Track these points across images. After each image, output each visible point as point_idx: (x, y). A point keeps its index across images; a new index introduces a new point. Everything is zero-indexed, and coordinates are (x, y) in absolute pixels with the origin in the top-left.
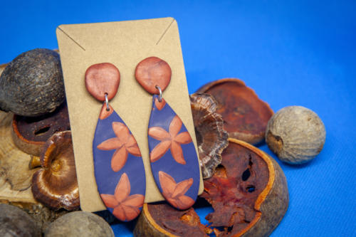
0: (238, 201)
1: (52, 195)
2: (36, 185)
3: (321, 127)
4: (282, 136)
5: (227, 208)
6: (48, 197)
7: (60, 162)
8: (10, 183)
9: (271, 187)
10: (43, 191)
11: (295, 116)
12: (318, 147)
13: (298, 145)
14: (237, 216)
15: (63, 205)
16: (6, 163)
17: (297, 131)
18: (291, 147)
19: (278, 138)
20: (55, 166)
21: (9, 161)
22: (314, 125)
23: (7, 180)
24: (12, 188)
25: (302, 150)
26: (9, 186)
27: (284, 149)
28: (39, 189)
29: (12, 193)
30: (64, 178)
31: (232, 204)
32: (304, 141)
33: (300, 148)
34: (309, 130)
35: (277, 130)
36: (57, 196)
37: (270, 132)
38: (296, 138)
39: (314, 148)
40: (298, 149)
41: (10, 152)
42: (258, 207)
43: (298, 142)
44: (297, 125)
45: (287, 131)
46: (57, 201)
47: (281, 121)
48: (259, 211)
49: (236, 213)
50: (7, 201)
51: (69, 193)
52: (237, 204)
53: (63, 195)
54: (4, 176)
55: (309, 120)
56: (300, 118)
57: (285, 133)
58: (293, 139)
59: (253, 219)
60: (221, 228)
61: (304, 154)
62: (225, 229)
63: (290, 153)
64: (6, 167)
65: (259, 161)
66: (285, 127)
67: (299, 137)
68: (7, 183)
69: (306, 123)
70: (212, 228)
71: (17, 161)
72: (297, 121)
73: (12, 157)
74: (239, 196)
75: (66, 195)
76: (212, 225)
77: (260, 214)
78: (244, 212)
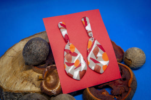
0: (121, 84)
1: (49, 90)
2: (42, 87)
3: (144, 55)
4: (131, 59)
5: (118, 87)
6: (47, 91)
7: (49, 77)
8: (35, 85)
9: (132, 78)
10: (45, 89)
11: (135, 51)
12: (144, 62)
13: (137, 62)
14: (122, 90)
15: (53, 94)
16: (31, 77)
17: (137, 57)
18: (135, 63)
19: (129, 60)
20: (48, 79)
21: (32, 76)
22: (142, 54)
23: (33, 84)
24: (35, 87)
25: (139, 64)
26: (34, 86)
27: (132, 64)
28: (43, 88)
29: (36, 88)
30: (52, 83)
31: (119, 86)
32: (140, 60)
33: (138, 63)
34: (141, 56)
35: (129, 57)
36: (51, 90)
37: (126, 58)
38: (136, 59)
39: (143, 62)
40: (137, 63)
41: (32, 73)
42: (130, 86)
43: (137, 61)
44: (137, 54)
45: (133, 57)
46: (51, 92)
47: (130, 53)
48: (130, 87)
49: (121, 89)
50: (35, 92)
51: (55, 89)
52: (121, 86)
53: (53, 90)
54: (32, 82)
55: (140, 52)
56: (137, 52)
57: (132, 58)
58: (135, 60)
59: (128, 90)
60: (117, 96)
61: (140, 65)
62: (119, 95)
63: (135, 65)
64: (31, 78)
65: (124, 68)
66: (132, 56)
67: (138, 59)
68: (33, 85)
69: (140, 53)
70: (114, 96)
71: (35, 76)
72: (136, 53)
73: (33, 75)
74: (121, 82)
75: (54, 90)
76: (114, 95)
77: (131, 88)
78: (124, 89)
